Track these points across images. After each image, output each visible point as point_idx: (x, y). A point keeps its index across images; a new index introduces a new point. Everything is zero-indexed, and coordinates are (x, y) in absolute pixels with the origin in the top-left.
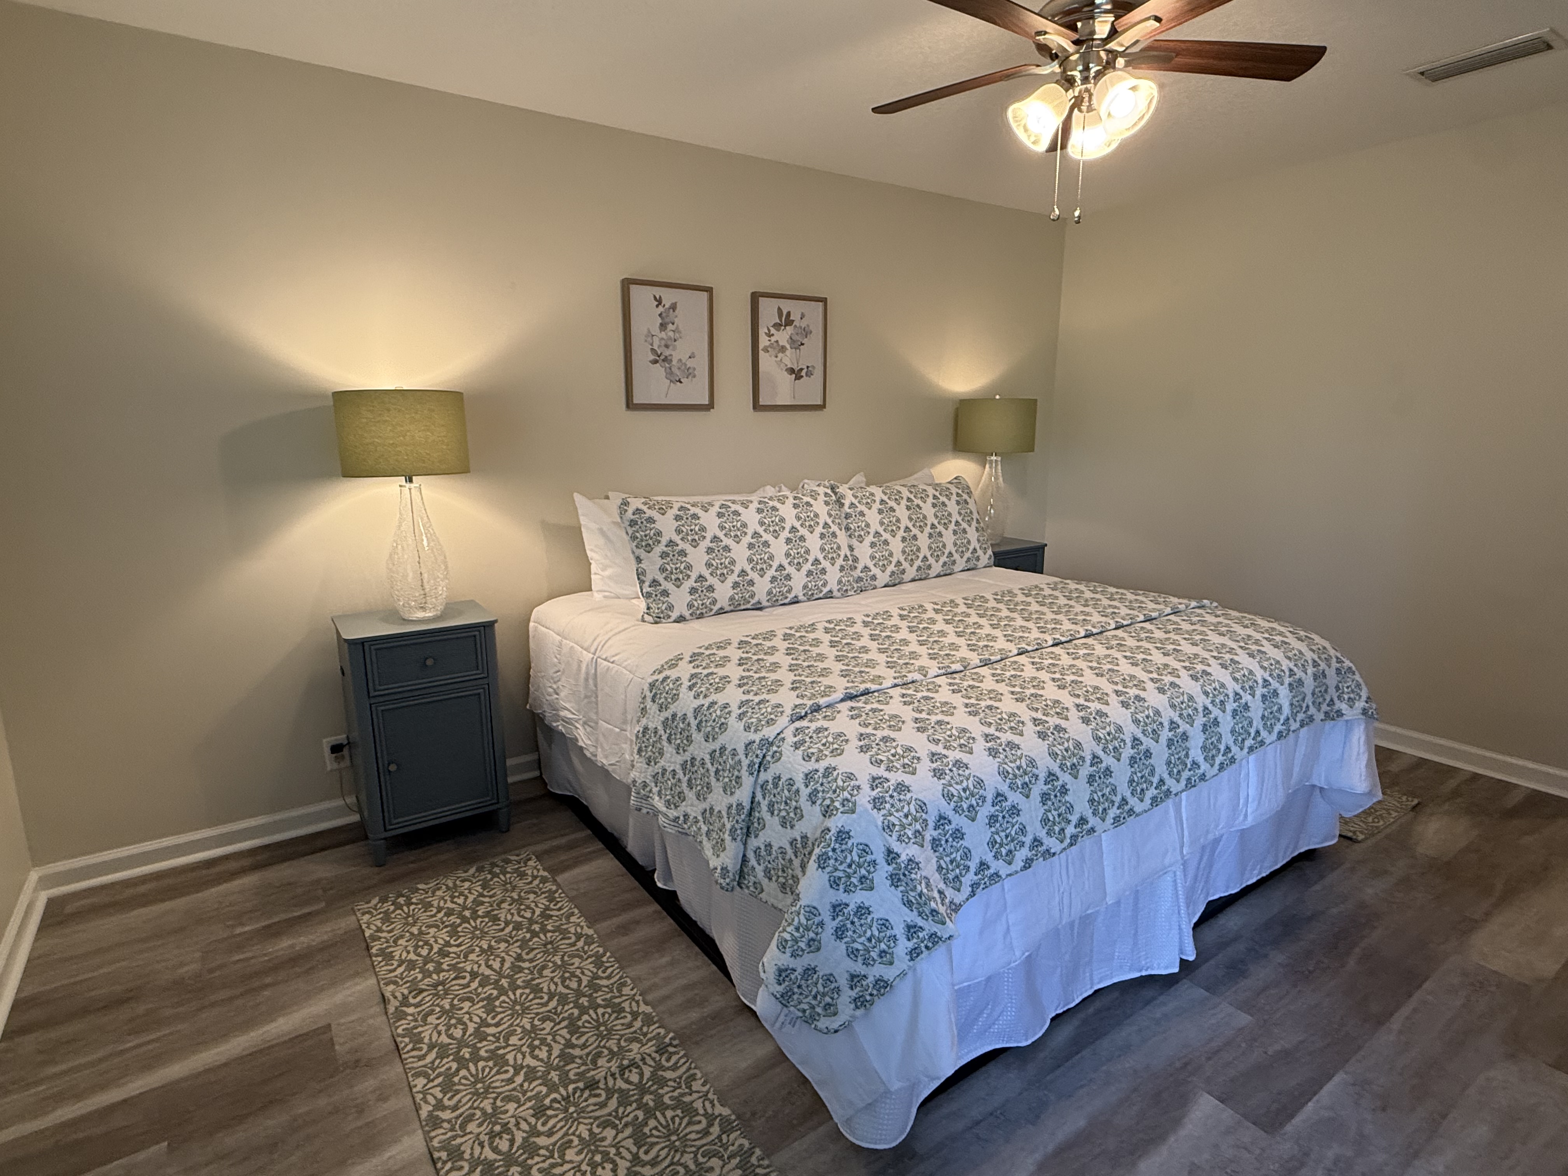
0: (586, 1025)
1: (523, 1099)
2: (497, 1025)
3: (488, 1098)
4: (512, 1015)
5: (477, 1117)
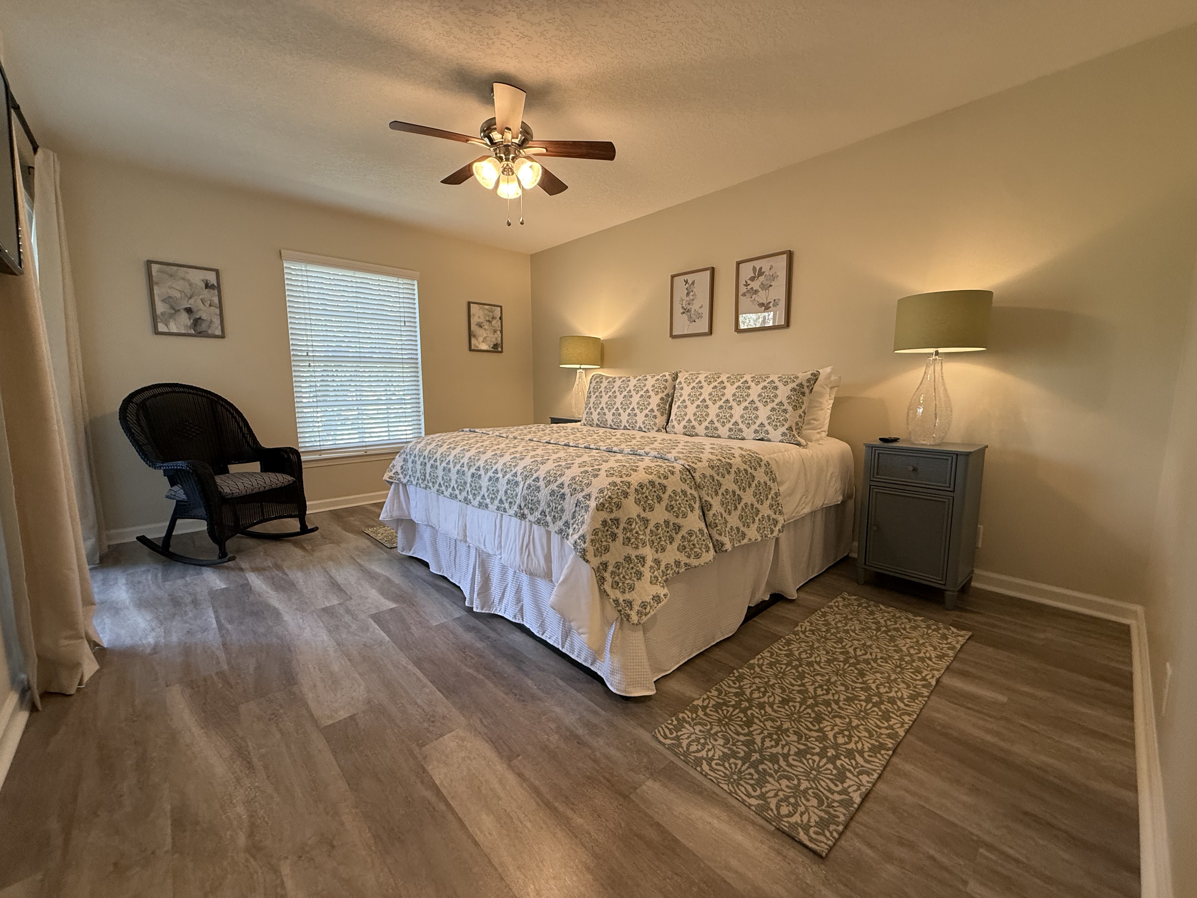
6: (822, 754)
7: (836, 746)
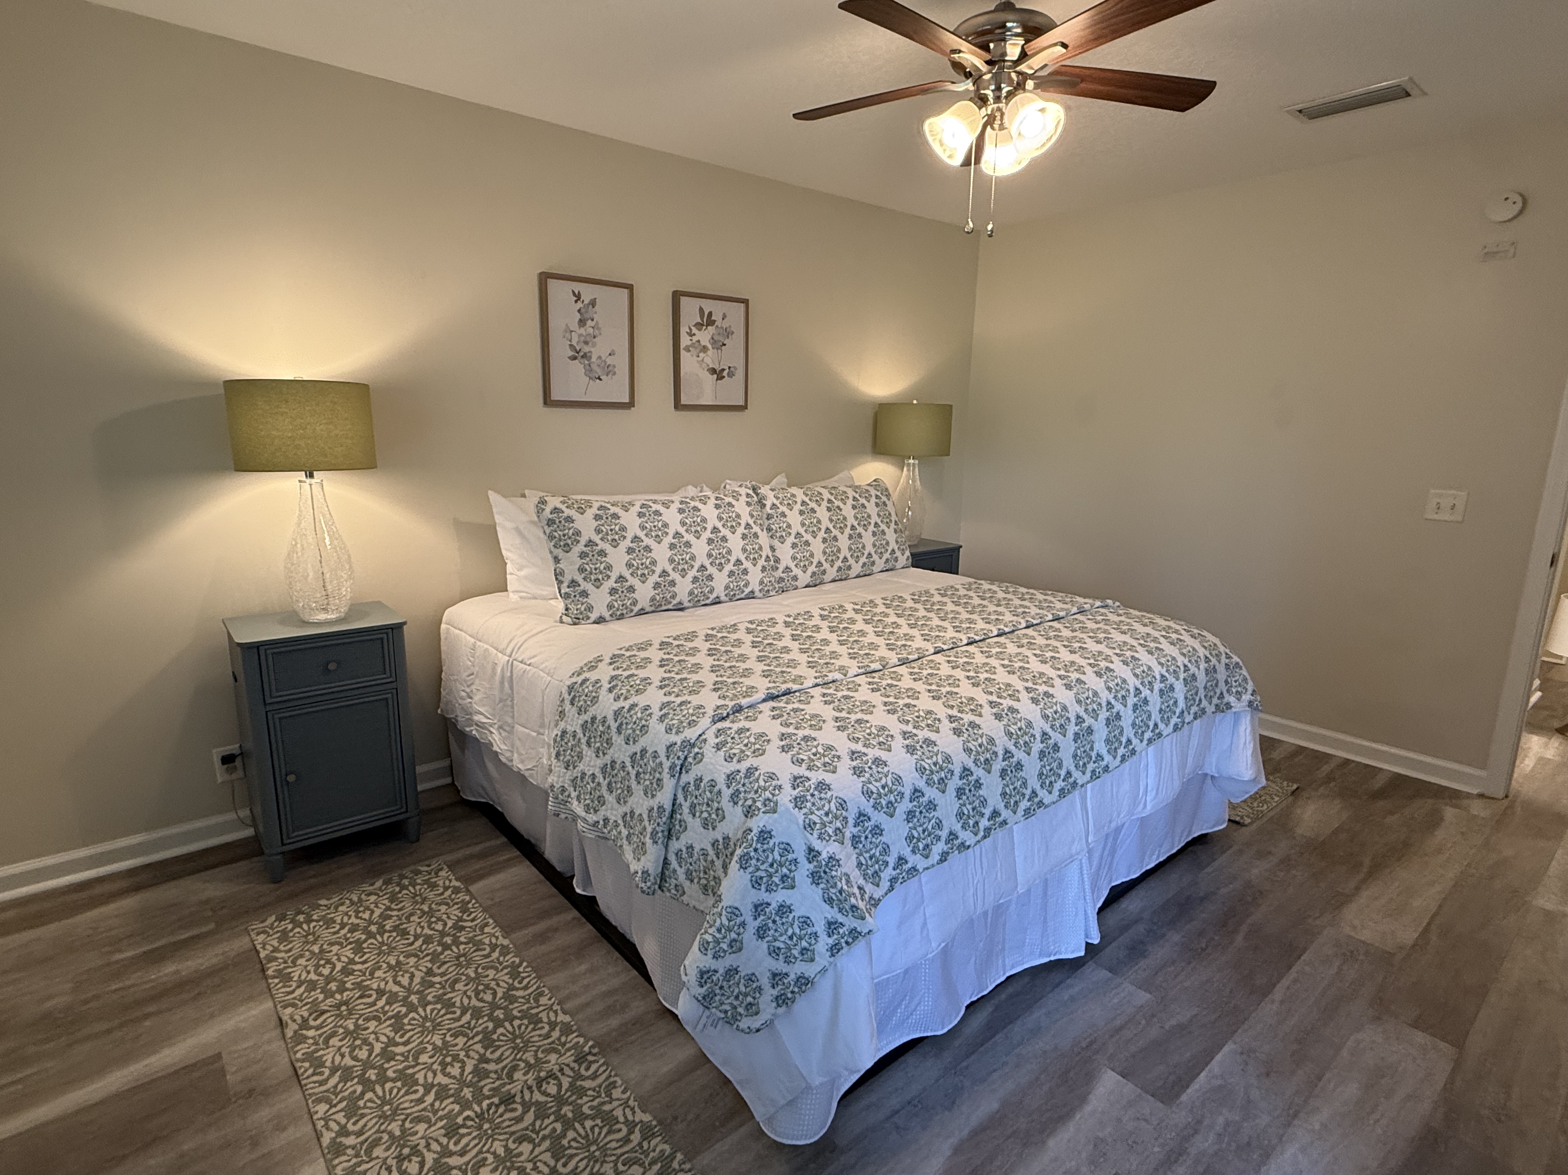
0: (502, 1038)
1: (433, 1120)
2: (405, 1044)
3: (396, 1120)
4: (422, 1032)
5: (384, 1140)
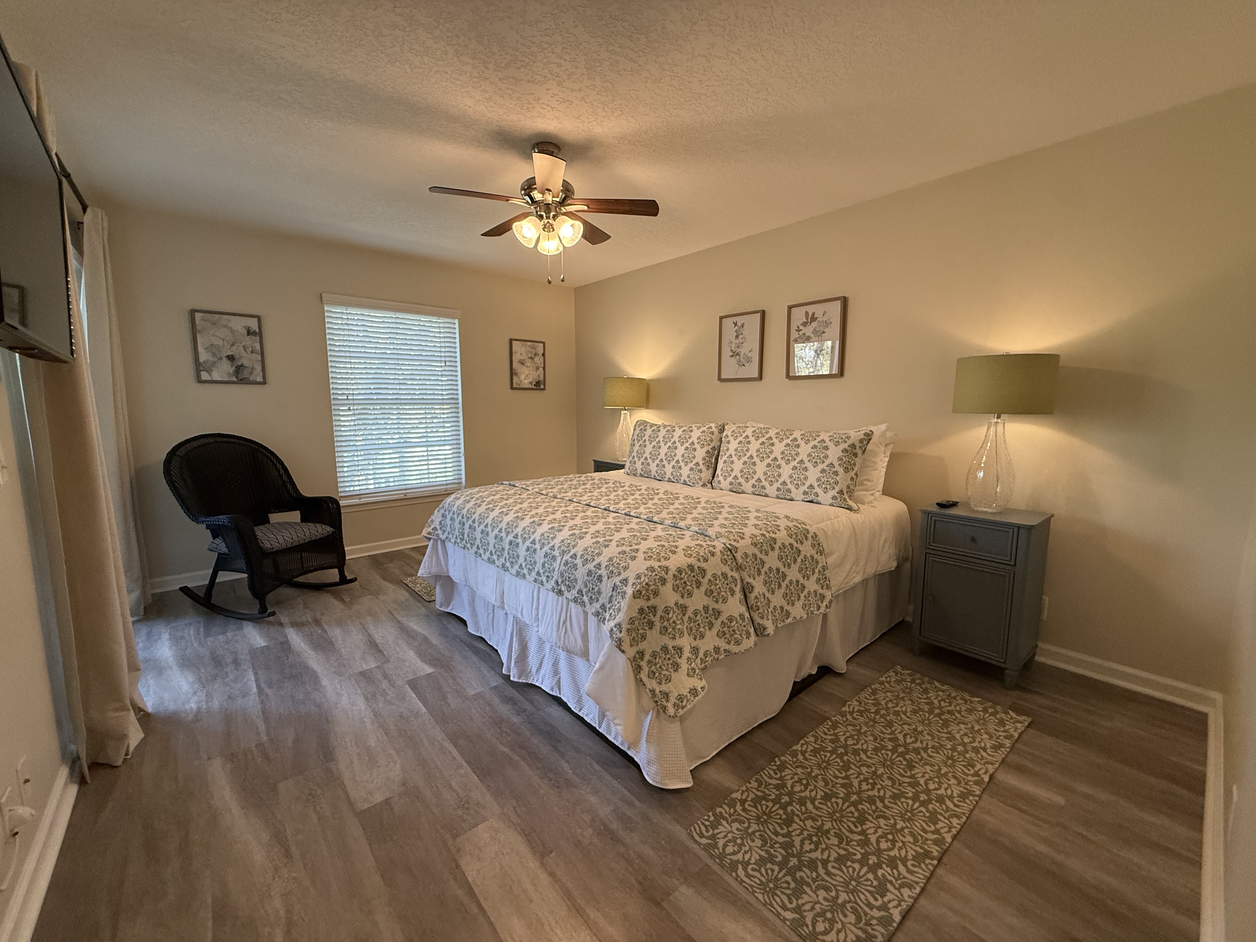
6: (863, 862)
7: (878, 852)
